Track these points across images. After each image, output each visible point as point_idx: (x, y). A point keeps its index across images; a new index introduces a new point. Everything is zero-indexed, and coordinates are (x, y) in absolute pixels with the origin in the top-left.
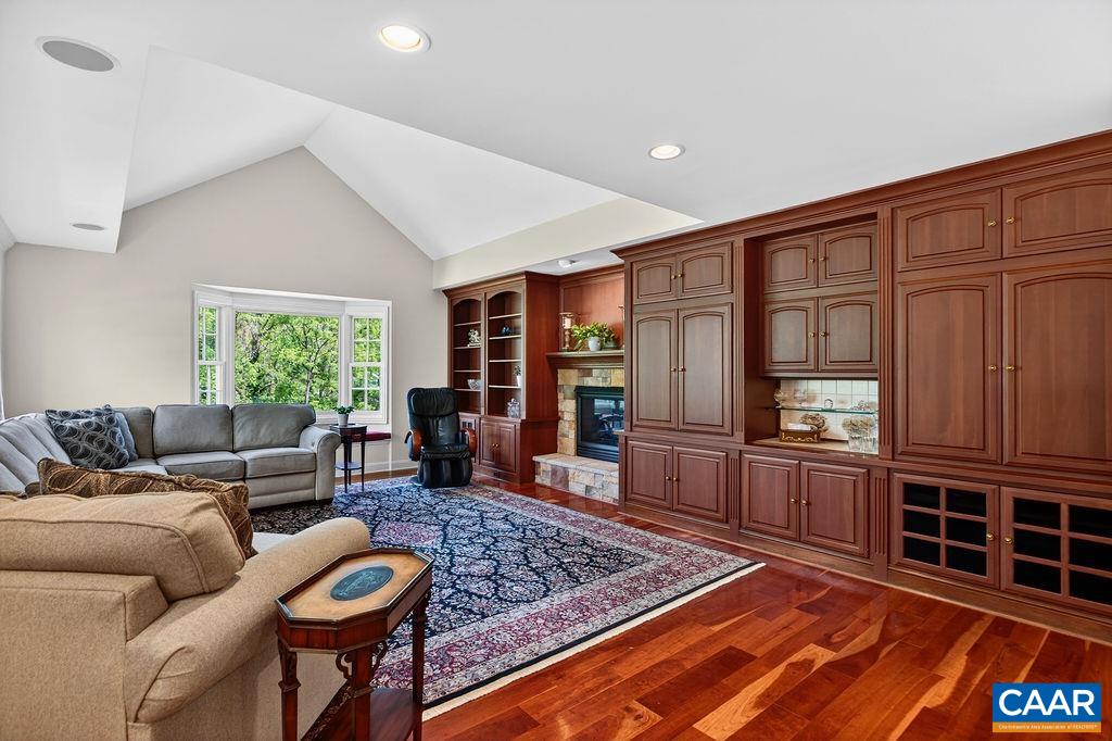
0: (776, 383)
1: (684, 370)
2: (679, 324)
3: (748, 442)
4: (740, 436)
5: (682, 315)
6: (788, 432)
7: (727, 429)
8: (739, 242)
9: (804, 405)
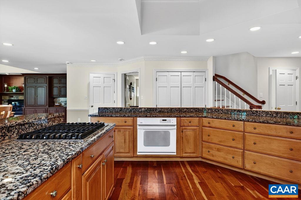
0: (54, 98)
1: (37, 96)
2: (36, 88)
3: (49, 107)
4: (47, 106)
5: (37, 87)
6: (56, 105)
7: (45, 105)
8: (48, 76)
9: (58, 101)
